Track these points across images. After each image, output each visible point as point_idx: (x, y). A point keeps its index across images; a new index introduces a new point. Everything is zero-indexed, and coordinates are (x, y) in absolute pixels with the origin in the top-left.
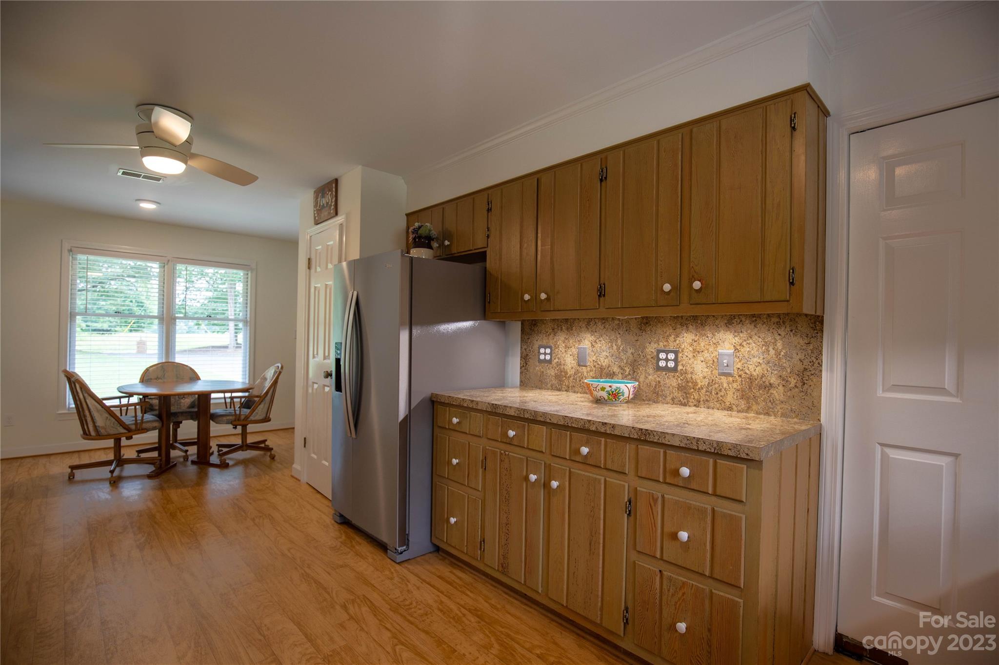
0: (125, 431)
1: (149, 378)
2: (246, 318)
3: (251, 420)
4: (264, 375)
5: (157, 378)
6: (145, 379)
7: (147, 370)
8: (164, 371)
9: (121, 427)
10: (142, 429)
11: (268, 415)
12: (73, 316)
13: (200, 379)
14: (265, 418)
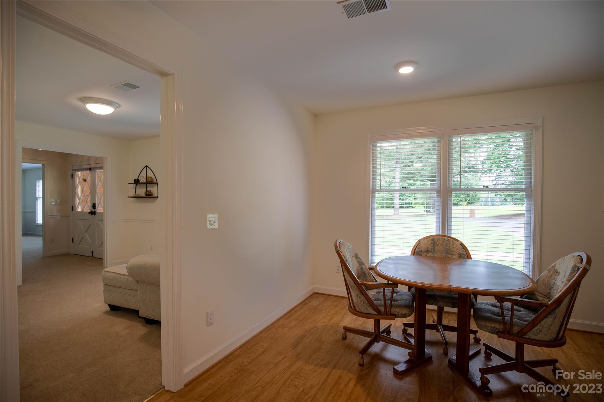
0: (374, 312)
1: (420, 250)
2: (530, 187)
3: (529, 339)
4: (555, 265)
5: (427, 251)
6: (416, 250)
7: (420, 241)
8: (434, 245)
9: (371, 307)
10: (391, 314)
11: (561, 334)
12: (374, 191)
13: (471, 258)
14: (556, 339)
